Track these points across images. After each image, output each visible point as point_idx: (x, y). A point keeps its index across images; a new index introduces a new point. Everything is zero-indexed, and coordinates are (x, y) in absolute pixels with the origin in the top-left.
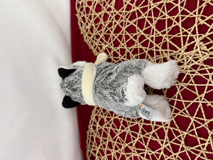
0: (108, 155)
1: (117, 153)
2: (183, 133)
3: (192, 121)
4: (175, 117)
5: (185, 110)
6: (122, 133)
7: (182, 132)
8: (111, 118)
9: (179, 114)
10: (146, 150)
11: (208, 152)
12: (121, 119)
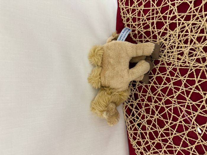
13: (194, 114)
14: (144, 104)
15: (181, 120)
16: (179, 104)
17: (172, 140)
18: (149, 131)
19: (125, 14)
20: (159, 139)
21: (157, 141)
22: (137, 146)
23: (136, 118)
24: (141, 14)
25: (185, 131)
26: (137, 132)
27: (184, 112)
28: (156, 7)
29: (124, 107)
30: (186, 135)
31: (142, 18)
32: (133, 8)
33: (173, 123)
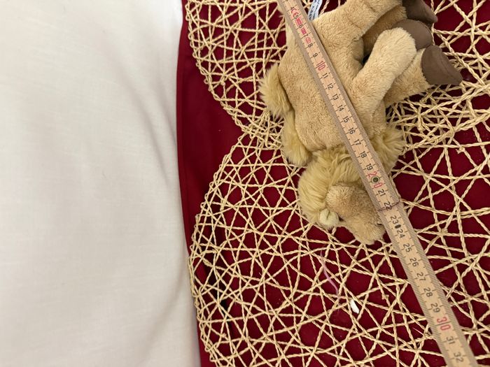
0: (241, 261)
1: (264, 256)
2: (408, 205)
3: (427, 182)
4: (395, 176)
5: (415, 163)
6: (280, 214)
7: (407, 203)
8: (259, 186)
9: (403, 170)
10: (331, 242)
11: (450, 235)
12: (281, 186)
13: (345, 271)
14: (238, 254)
15: (317, 285)
16: (312, 250)
17: (298, 335)
18: (248, 317)
19: (199, 37)
20: (271, 334)
21: (265, 339)
22: (219, 357)
23: (220, 288)
24: (235, 42)
25: (327, 310)
26: (220, 321)
27: (323, 267)
28: (267, 30)
29: (192, 263)
30: (327, 319)
31: (236, 52)
32: (217, 26)
33: (301, 294)
